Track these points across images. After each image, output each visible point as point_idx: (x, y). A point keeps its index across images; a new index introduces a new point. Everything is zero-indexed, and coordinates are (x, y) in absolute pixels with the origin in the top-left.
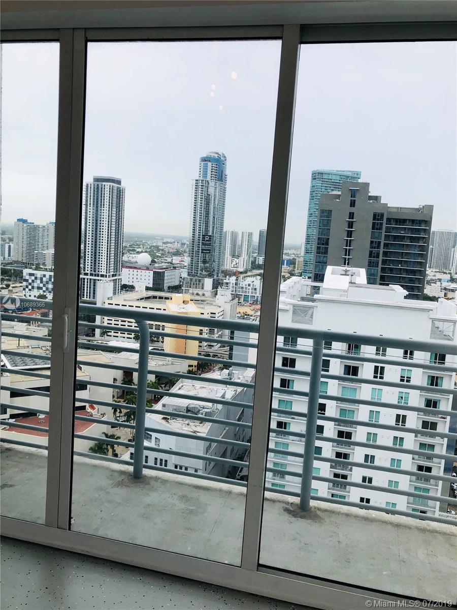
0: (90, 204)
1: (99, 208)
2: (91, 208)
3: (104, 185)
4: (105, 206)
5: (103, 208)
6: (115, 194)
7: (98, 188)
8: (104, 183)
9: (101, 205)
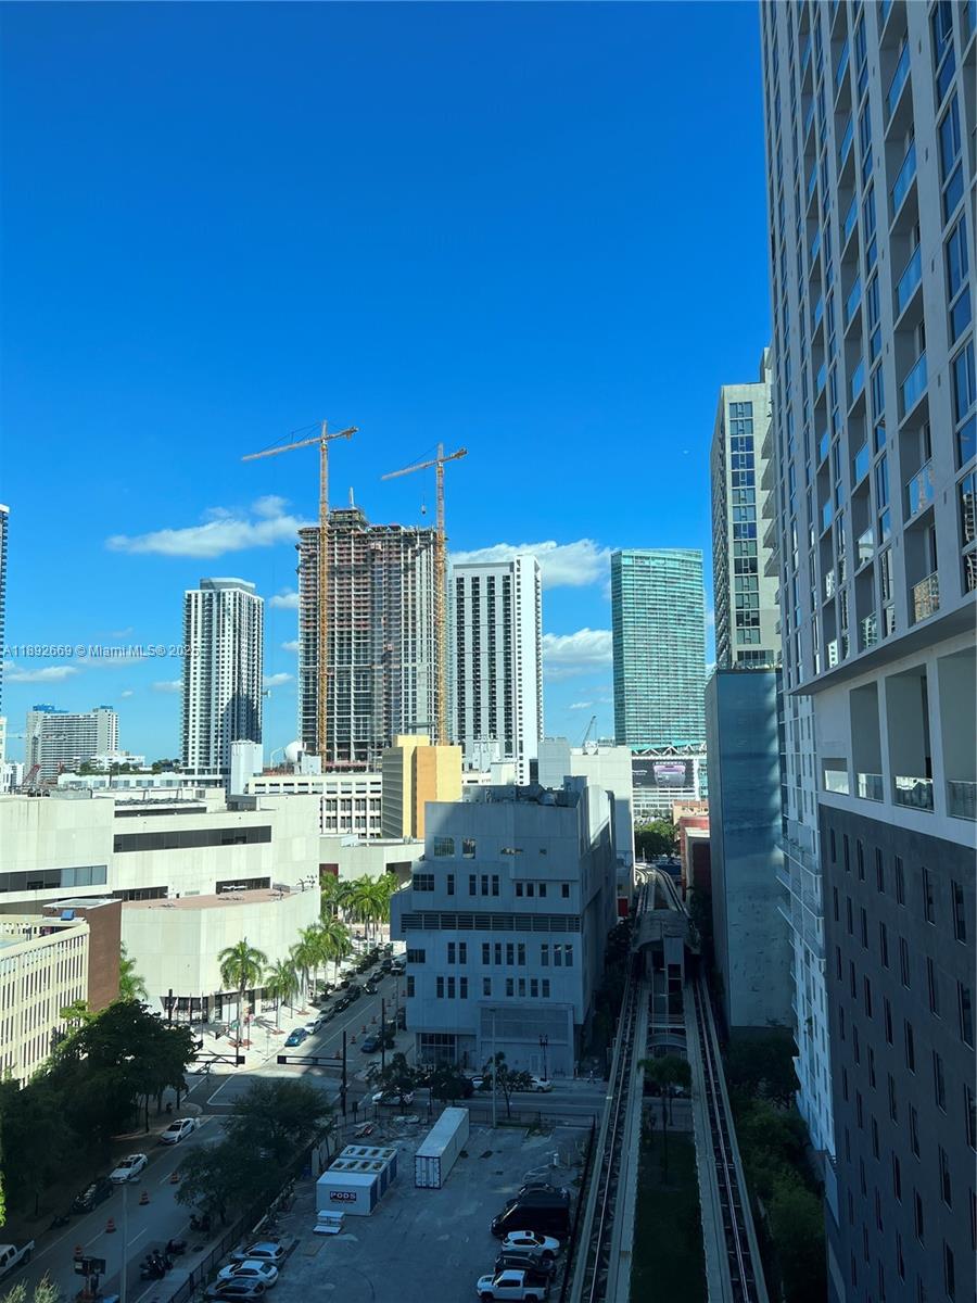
0: (196, 633)
1: (214, 638)
2: (199, 639)
3: (224, 594)
4: (226, 633)
5: (222, 638)
6: (245, 610)
7: (210, 600)
8: (223, 590)
9: (218, 632)
